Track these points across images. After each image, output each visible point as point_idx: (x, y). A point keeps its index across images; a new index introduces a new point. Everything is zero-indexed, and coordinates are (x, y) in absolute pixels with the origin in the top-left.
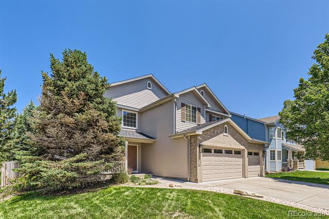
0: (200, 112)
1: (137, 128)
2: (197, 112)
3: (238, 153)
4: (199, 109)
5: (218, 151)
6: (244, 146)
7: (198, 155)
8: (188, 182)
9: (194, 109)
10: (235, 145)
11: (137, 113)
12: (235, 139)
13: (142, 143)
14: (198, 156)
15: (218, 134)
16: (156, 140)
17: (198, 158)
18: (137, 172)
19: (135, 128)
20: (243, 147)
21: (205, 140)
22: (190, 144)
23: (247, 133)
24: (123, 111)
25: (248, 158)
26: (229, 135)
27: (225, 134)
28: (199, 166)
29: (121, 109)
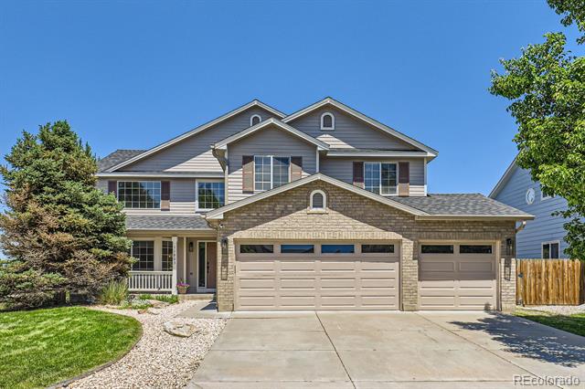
0: (300, 165)
2: (292, 165)
3: (381, 249)
4: (298, 161)
17: (219, 264)
20: (392, 236)
24: (197, 182)
25: (416, 261)
26: (328, 211)
27: (315, 210)
28: (222, 280)
29: (194, 179)
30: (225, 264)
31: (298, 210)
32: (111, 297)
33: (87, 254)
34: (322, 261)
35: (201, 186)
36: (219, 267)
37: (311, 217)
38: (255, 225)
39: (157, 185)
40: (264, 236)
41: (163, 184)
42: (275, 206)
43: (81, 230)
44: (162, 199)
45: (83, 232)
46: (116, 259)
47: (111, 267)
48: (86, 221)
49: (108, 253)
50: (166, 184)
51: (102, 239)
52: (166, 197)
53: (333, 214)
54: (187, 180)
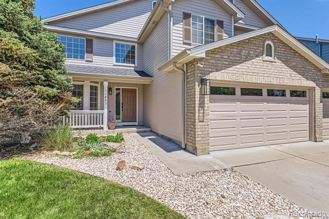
0: (222, 27)
1: (136, 65)
2: (216, 27)
3: (298, 94)
4: (221, 23)
5: (252, 92)
6: (313, 81)
7: (197, 99)
8: (182, 151)
9: (211, 23)
10: (291, 79)
11: (136, 45)
12: (291, 68)
13: (143, 85)
14: (197, 102)
15: (248, 58)
16: (152, 78)
17: (197, 105)
18: (136, 124)
19: (133, 65)
20: (311, 84)
21: (217, 70)
22: (185, 78)
23: (321, 56)
24: (114, 42)
25: (322, 104)
26: (276, 60)
27: (267, 58)
28: (200, 122)
29: (112, 40)
30: (202, 105)
31: (257, 56)
32: (58, 141)
33: (30, 93)
34: (268, 103)
35: (117, 45)
36: (197, 109)
37: (266, 64)
38: (226, 67)
39: (82, 41)
40: (234, 78)
41: (87, 40)
42: (241, 51)
43: (20, 62)
44: (87, 52)
45: (24, 65)
46: (62, 99)
47: (59, 108)
48: (28, 50)
49: (53, 91)
50: (90, 42)
51: (46, 76)
52: (90, 50)
53: (279, 63)
54: (108, 39)
